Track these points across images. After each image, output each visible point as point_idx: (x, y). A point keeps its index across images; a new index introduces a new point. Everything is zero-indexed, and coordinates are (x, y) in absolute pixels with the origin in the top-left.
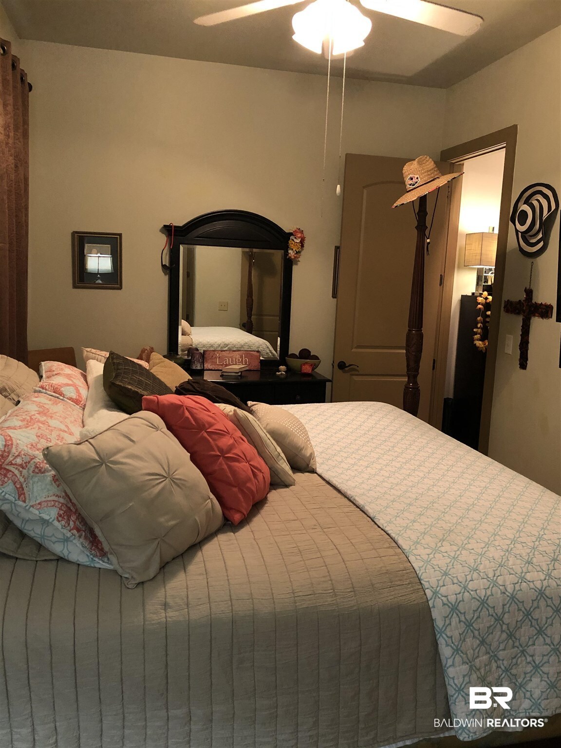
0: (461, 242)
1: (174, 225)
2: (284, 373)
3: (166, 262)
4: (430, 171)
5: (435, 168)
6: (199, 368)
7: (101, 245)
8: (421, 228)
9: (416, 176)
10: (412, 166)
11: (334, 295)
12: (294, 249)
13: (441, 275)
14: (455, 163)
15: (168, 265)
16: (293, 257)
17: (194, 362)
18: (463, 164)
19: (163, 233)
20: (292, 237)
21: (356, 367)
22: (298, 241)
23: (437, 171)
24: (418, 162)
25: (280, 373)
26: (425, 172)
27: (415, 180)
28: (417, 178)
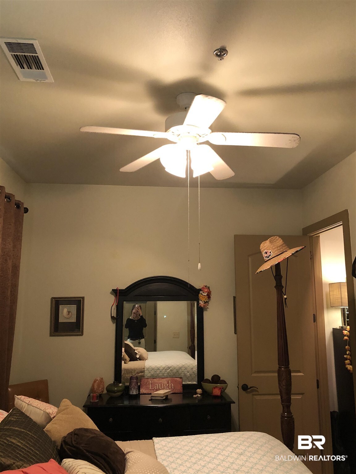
0: (326, 289)
1: (119, 289)
2: (200, 396)
3: (114, 314)
4: (279, 247)
5: (283, 244)
6: (135, 393)
7: (70, 306)
8: (279, 287)
9: (269, 251)
10: (266, 245)
11: (235, 333)
12: (203, 300)
13: (314, 314)
14: (313, 236)
15: (115, 316)
16: (202, 306)
17: (131, 388)
18: (319, 236)
19: (112, 294)
20: (201, 292)
21: (256, 389)
22: (205, 295)
23: (285, 246)
24: (270, 242)
25: (196, 396)
26: (276, 248)
27: (268, 254)
28: (270, 252)
